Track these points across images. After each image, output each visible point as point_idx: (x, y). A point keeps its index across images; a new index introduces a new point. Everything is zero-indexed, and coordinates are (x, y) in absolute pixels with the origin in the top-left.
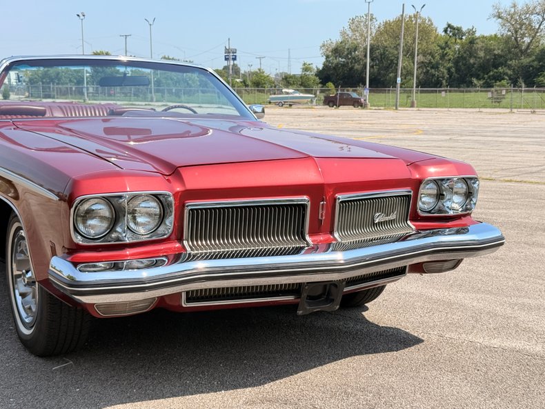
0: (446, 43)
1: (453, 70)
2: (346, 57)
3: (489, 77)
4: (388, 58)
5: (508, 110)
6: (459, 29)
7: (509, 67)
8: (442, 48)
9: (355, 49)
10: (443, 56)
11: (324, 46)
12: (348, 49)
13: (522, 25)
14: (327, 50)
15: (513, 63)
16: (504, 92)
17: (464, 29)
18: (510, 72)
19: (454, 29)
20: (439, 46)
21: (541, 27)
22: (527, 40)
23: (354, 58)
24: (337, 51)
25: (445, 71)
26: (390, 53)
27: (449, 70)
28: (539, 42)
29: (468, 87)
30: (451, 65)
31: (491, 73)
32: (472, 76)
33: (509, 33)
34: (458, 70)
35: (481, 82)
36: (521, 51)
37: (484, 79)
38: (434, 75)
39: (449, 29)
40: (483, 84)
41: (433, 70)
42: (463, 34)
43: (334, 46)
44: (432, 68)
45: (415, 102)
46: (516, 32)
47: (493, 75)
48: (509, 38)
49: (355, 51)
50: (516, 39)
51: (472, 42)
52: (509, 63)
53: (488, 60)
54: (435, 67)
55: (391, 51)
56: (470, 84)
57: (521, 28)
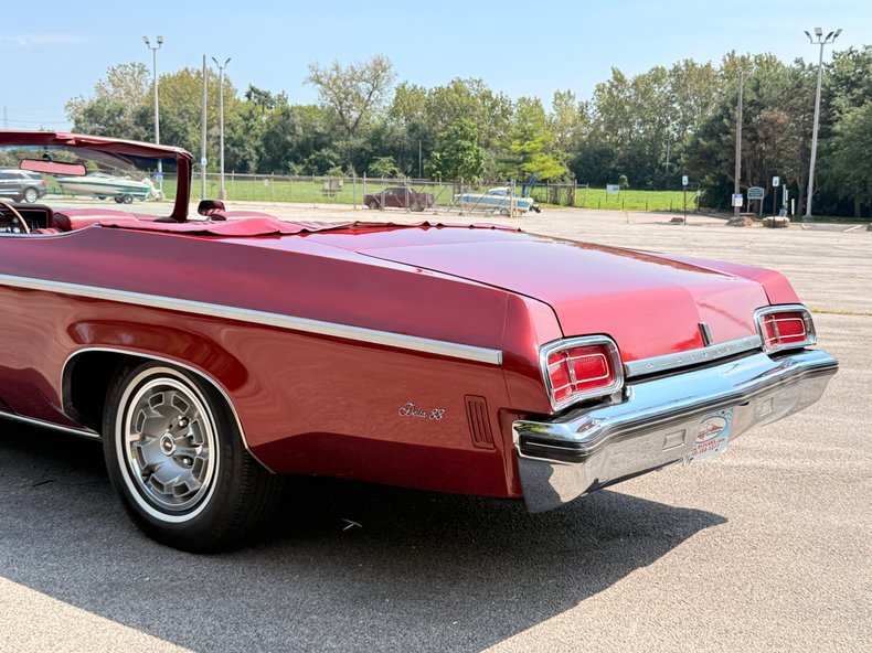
0: (251, 112)
1: (263, 150)
2: (106, 124)
3: (310, 161)
4: (170, 129)
5: (351, 207)
6: (267, 95)
7: (335, 149)
8: (245, 119)
9: (121, 112)
10: (247, 130)
11: (71, 105)
12: (109, 112)
13: (347, 94)
14: (76, 111)
15: (340, 144)
16: (341, 183)
17: (273, 95)
18: (336, 156)
19: (260, 94)
20: (241, 116)
21: (372, 99)
22: (355, 115)
23: (118, 126)
24: (91, 114)
25: (253, 152)
26: (172, 122)
27: (257, 149)
28: (368, 118)
29: (285, 174)
30: (259, 143)
31: (313, 157)
32: (288, 159)
33: (332, 104)
34: (269, 150)
35: (301, 167)
36: (348, 128)
37: (303, 163)
38: (236, 156)
39: (253, 94)
40: (303, 170)
41: (236, 149)
42: (273, 102)
43: (86, 106)
44: (233, 145)
45: (225, 192)
46: (341, 103)
47: (315, 159)
48: (332, 110)
49: (118, 116)
50: (341, 113)
51: (286, 114)
52: (335, 143)
53: (308, 139)
54: (239, 144)
55: (176, 118)
56: (287, 170)
57: (346, 99)
